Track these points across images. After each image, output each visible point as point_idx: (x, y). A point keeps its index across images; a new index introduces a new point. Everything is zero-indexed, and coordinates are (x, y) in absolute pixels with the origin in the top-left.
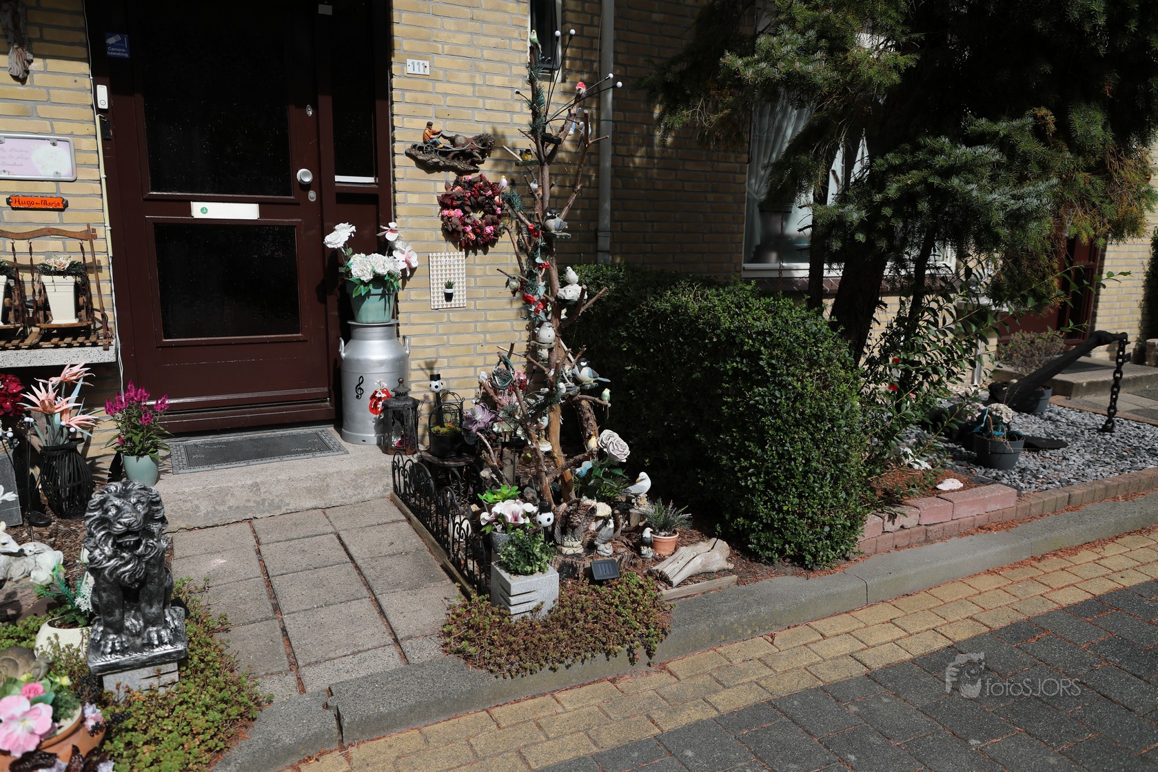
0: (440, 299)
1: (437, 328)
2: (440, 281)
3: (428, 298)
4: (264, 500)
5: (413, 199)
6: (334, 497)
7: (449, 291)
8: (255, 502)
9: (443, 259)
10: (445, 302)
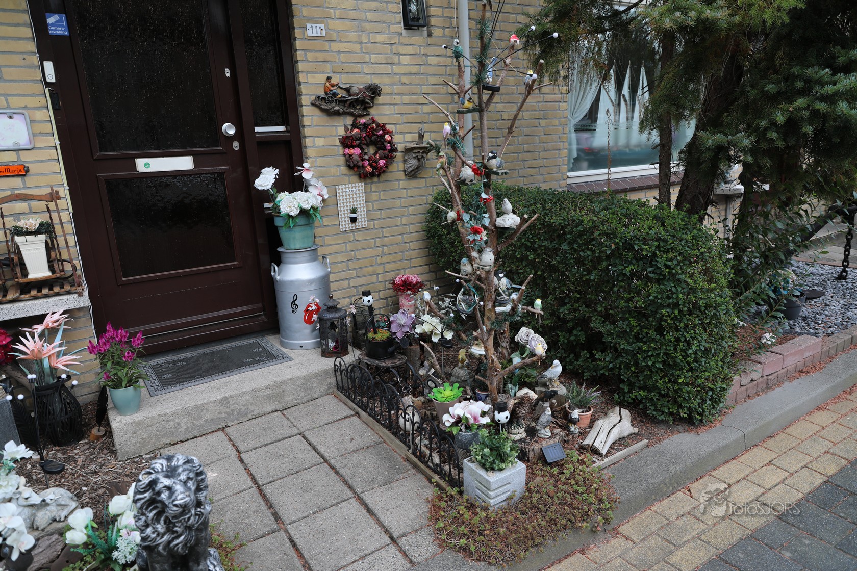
0: (347, 222)
1: (346, 246)
2: (346, 208)
3: (337, 223)
4: (233, 411)
5: (320, 142)
6: (289, 399)
7: (354, 216)
8: (226, 413)
9: (347, 190)
10: (351, 225)
